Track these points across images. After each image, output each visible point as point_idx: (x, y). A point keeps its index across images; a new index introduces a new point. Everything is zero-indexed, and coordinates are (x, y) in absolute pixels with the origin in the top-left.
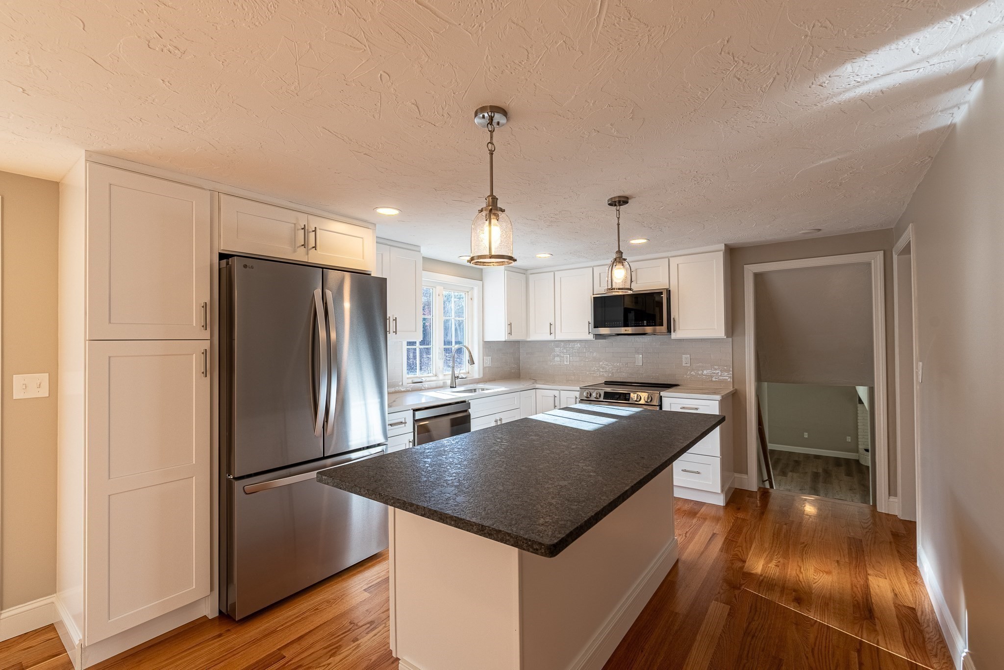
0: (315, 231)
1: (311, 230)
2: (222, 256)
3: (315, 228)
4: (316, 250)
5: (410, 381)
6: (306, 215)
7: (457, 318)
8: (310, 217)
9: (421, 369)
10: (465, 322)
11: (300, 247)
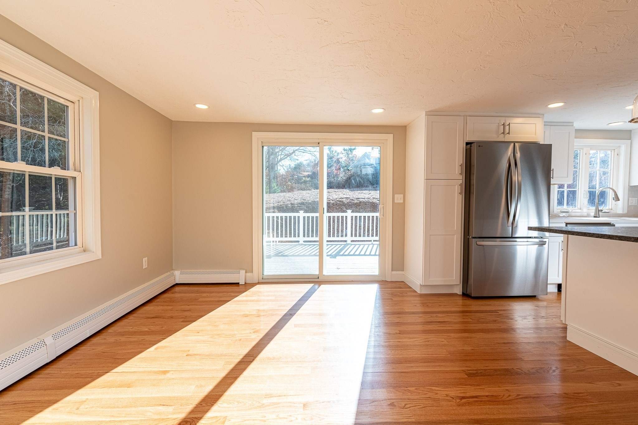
0: (509, 125)
1: (507, 125)
2: (467, 144)
3: (509, 123)
4: (509, 134)
5: (559, 211)
6: (504, 118)
7: (602, 170)
8: (506, 118)
9: (568, 204)
10: (610, 173)
11: (501, 134)
